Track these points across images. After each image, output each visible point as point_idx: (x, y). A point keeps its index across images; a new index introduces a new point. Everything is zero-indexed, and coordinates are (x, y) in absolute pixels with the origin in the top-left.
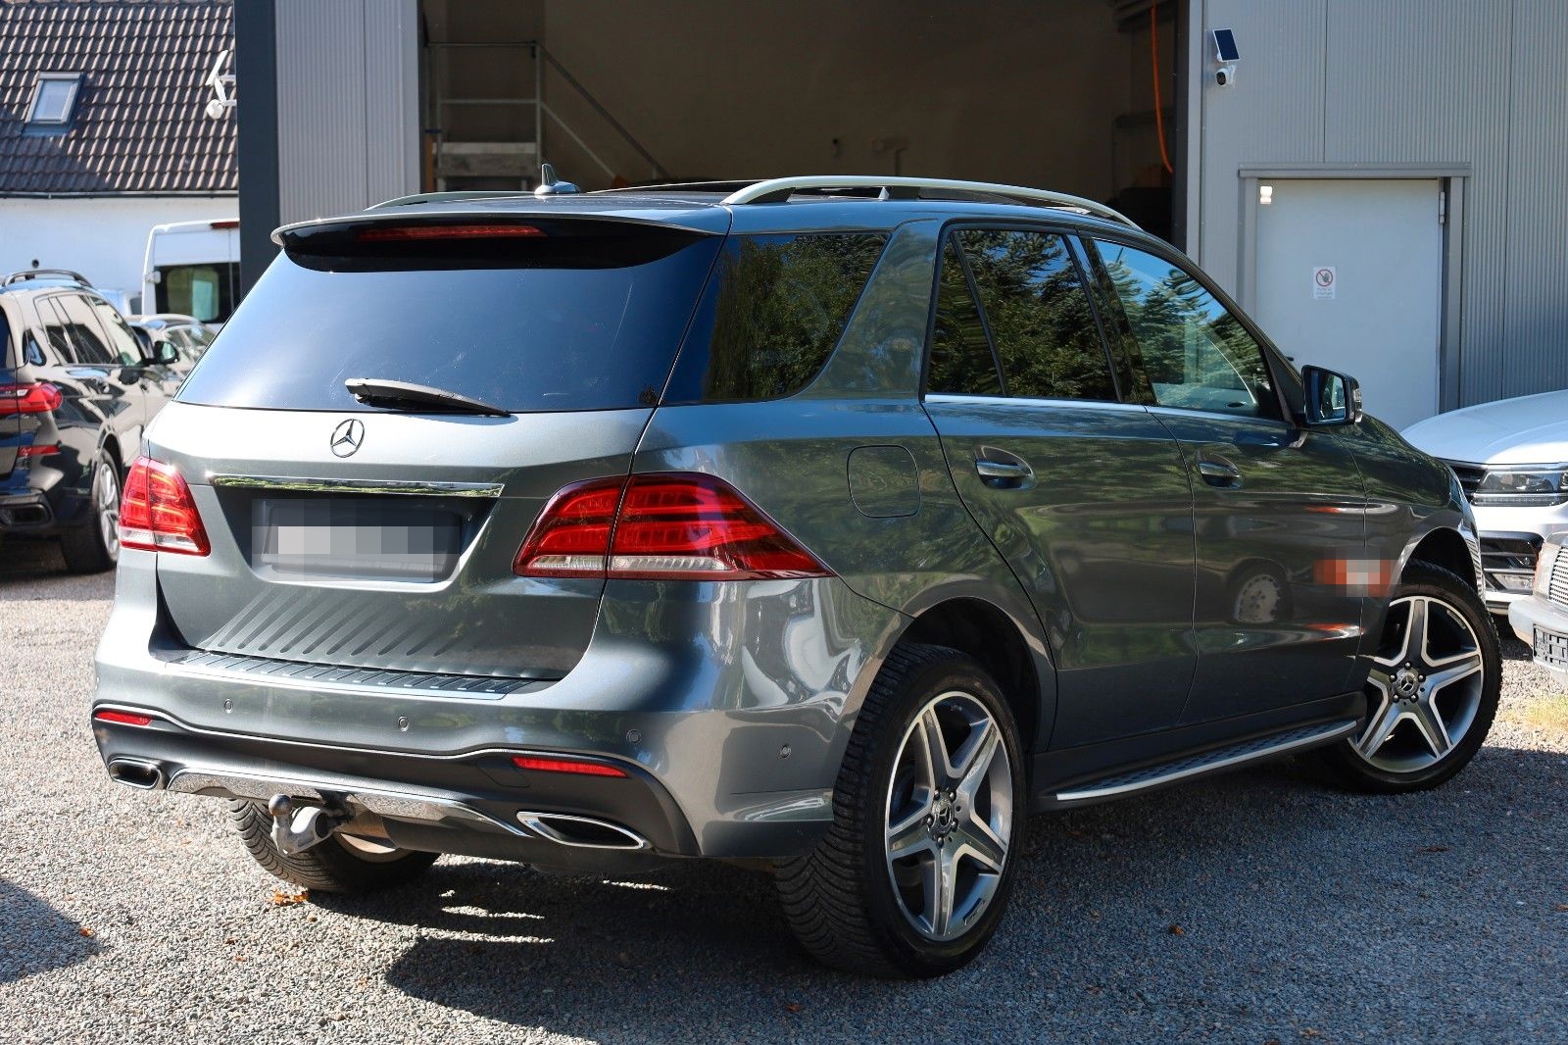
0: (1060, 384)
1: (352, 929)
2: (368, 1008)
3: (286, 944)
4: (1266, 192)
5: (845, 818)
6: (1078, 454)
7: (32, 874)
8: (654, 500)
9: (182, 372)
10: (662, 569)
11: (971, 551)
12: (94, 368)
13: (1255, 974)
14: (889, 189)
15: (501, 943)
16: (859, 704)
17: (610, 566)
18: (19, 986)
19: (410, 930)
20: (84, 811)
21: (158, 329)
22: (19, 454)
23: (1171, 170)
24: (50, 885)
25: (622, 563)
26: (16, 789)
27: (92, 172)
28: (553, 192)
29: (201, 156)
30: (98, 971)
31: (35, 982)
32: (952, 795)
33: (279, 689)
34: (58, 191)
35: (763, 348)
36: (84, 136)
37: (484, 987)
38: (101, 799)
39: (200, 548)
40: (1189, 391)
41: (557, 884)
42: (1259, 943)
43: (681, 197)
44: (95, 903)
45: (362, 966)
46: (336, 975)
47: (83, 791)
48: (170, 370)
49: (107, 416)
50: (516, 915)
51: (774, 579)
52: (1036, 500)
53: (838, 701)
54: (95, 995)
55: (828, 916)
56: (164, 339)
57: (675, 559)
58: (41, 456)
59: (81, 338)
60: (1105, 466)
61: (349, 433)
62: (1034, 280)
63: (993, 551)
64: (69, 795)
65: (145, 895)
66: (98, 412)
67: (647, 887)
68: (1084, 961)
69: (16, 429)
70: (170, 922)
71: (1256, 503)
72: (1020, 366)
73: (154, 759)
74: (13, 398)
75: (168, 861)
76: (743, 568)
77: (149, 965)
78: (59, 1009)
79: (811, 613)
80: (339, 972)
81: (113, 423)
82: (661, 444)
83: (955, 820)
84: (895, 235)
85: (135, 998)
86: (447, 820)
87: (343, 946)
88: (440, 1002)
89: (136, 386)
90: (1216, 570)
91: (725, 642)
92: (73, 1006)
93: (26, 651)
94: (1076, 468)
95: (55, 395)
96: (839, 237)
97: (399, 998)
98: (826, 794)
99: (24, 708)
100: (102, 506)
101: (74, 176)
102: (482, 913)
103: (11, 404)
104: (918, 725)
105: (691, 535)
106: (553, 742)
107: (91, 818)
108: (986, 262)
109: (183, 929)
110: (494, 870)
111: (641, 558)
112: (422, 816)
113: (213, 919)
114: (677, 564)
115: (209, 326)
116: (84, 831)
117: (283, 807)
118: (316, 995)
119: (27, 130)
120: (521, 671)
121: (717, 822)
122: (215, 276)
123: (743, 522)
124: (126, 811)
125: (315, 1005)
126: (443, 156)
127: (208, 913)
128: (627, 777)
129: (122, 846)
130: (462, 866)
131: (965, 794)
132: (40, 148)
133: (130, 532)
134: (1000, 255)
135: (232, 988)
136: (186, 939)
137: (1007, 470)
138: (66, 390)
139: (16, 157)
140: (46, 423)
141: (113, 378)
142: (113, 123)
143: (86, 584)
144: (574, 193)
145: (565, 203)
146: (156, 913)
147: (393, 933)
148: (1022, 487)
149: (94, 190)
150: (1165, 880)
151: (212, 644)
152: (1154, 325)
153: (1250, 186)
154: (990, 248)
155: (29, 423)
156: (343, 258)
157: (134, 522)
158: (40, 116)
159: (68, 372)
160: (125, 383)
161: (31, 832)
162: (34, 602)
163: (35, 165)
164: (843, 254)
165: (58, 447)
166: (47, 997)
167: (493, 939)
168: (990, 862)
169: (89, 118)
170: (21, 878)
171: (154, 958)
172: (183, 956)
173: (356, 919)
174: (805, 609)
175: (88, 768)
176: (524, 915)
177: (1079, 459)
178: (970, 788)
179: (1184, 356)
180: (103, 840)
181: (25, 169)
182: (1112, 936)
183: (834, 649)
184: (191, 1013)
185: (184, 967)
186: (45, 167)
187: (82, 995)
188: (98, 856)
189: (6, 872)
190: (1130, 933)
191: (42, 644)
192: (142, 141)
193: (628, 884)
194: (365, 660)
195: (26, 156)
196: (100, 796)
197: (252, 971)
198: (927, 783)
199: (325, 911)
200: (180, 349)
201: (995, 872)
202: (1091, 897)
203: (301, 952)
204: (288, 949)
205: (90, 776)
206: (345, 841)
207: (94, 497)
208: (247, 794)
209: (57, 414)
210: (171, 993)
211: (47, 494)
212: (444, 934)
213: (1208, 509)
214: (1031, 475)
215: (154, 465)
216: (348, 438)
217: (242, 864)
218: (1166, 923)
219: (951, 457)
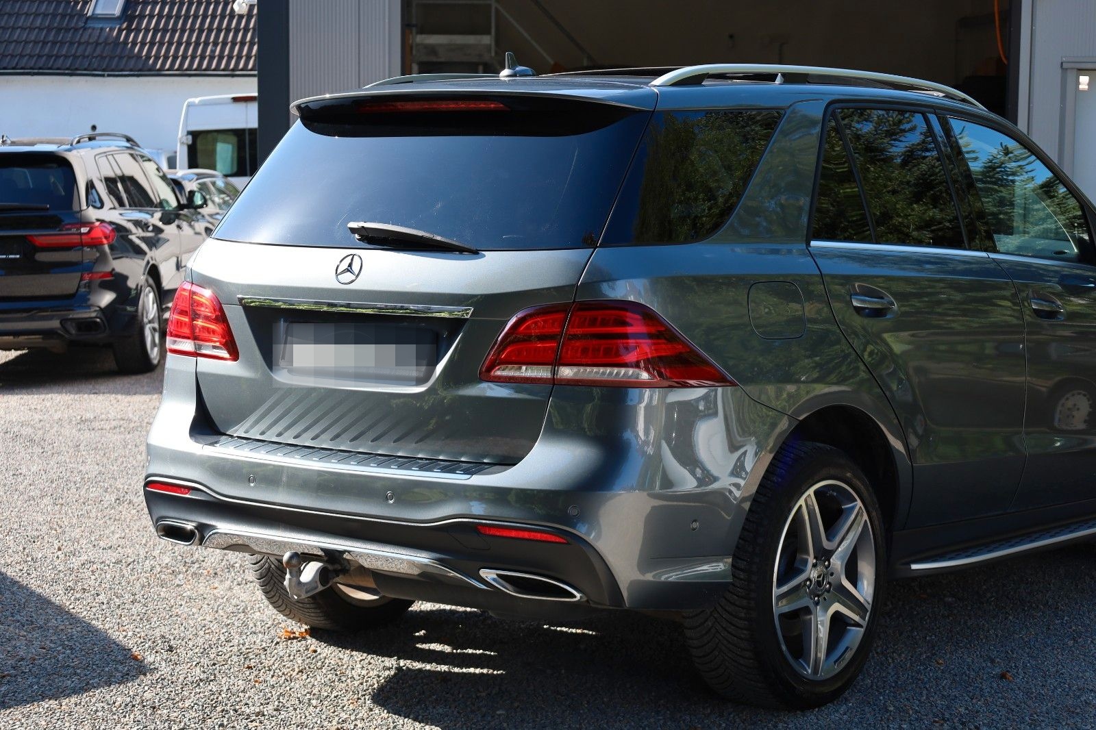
0: (915, 234)
1: (345, 659)
2: (358, 722)
3: (293, 670)
4: (1084, 80)
5: (741, 579)
6: (929, 290)
7: (94, 610)
8: (593, 322)
9: (209, 215)
10: (598, 377)
11: (844, 368)
12: (140, 211)
13: (1072, 713)
14: (784, 75)
15: (463, 673)
16: (754, 489)
17: (557, 375)
18: (85, 697)
19: (391, 662)
20: (134, 561)
21: (190, 181)
22: (81, 280)
23: (1006, 62)
24: (108, 619)
25: (566, 372)
26: (81, 542)
27: (139, 56)
28: (514, 75)
29: (225, 44)
30: (146, 688)
31: (97, 696)
32: (826, 563)
33: (292, 468)
34: (113, 70)
35: (680, 202)
36: (133, 27)
37: (450, 708)
38: (147, 552)
39: (231, 355)
40: (1019, 241)
41: (507, 627)
42: (1074, 688)
43: (617, 80)
44: (143, 634)
45: (353, 689)
46: (333, 696)
47: (133, 545)
48: (199, 213)
49: (151, 250)
50: (474, 652)
51: (688, 387)
52: (898, 327)
53: (737, 486)
54: (144, 706)
55: (726, 657)
56: (195, 189)
57: (608, 370)
58: (99, 281)
59: (132, 188)
60: (949, 301)
61: (350, 265)
62: (893, 150)
63: (863, 367)
64: (123, 548)
65: (182, 628)
66: (144, 246)
67: (579, 631)
68: (932, 699)
69: (80, 259)
70: (202, 650)
71: (1072, 333)
72: (885, 217)
73: (192, 521)
74: (78, 234)
75: (200, 602)
76: (664, 379)
77: (186, 684)
78: (116, 717)
79: (715, 414)
80: (335, 694)
81: (155, 255)
82: (599, 277)
83: (829, 583)
84: (788, 112)
85: (175, 710)
86: (423, 574)
87: (338, 673)
88: (415, 719)
89: (173, 226)
90: (1041, 386)
91: (647, 437)
92: (127, 715)
93: (87, 434)
94: (926, 302)
95: (110, 232)
96: (741, 113)
97: (383, 715)
98: (725, 560)
99: (86, 479)
100: (145, 320)
101: (125, 59)
102: (447, 649)
103: (76, 239)
104: (801, 506)
105: (622, 351)
106: (509, 515)
107: (139, 567)
108: (855, 133)
109: (212, 656)
110: (456, 615)
111: (582, 369)
112: (402, 571)
113: (235, 649)
114: (611, 374)
115: (230, 179)
116: (134, 577)
117: (294, 561)
118: (317, 710)
119: (89, 22)
120: (485, 458)
121: (639, 580)
122: (234, 139)
123: (664, 341)
124: (166, 562)
125: (316, 719)
126: (418, 45)
127: (232, 644)
128: (568, 543)
129: (164, 589)
130: (432, 612)
131: (837, 562)
132: (99, 37)
133: (176, 341)
134: (867, 128)
135: (251, 704)
136: (214, 664)
137: (875, 303)
138: (118, 228)
139: (80, 43)
140: (103, 254)
141: (155, 219)
142: (156, 17)
143: (133, 382)
144: (531, 75)
145: (524, 83)
146: (191, 643)
147: (377, 663)
148: (887, 317)
149: (140, 70)
150: (997, 636)
151: (239, 431)
152: (990, 186)
153: (1071, 76)
154: (858, 122)
155: (89, 254)
156: (347, 126)
157: (179, 334)
158: (98, 11)
159: (121, 214)
160: (164, 223)
161: (93, 577)
162: (93, 395)
163: (95, 50)
164: (743, 127)
165: (112, 273)
166: (106, 707)
167: (456, 670)
168: (856, 618)
169: (137, 13)
170: (85, 613)
171: (190, 678)
172: (212, 677)
173: (348, 652)
174: (710, 411)
175: (136, 527)
176: (481, 651)
177: (928, 294)
178: (842, 558)
179: (1014, 212)
180: (149, 584)
181: (87, 54)
182: (954, 679)
183: (733, 447)
184: (219, 723)
185: (213, 686)
186: (102, 52)
187: (133, 706)
188: (145, 597)
189: (74, 608)
190: (969, 678)
191: (99, 429)
192: (179, 31)
193: (564, 629)
194: (360, 446)
195: (88, 43)
196: (146, 550)
197: (267, 690)
198: (808, 553)
199: (323, 645)
200: (208, 197)
201: (860, 626)
202: (936, 648)
203: (305, 677)
204: (294, 674)
205: (138, 534)
206: (340, 588)
207: (140, 314)
208: (264, 551)
209: (112, 248)
210: (203, 706)
211: (104, 311)
212: (417, 665)
213: (1035, 337)
214: (895, 307)
215: (195, 289)
216: (349, 269)
217: (258, 606)
218: (997, 671)
219: (830, 291)
